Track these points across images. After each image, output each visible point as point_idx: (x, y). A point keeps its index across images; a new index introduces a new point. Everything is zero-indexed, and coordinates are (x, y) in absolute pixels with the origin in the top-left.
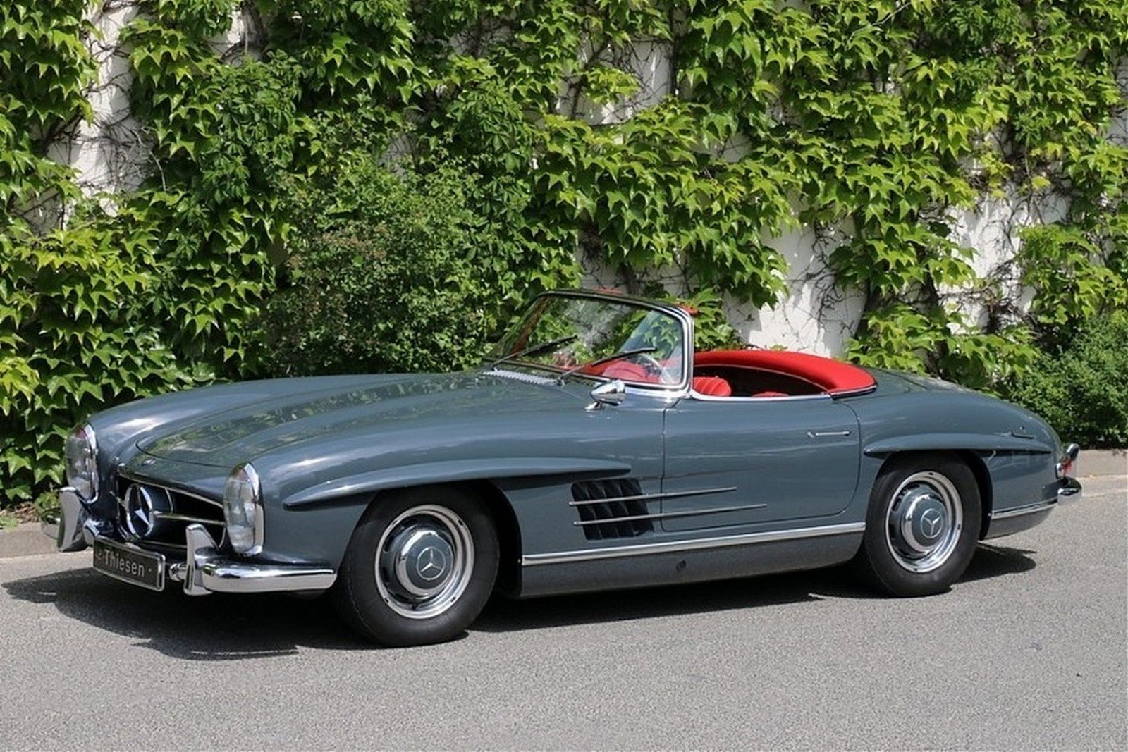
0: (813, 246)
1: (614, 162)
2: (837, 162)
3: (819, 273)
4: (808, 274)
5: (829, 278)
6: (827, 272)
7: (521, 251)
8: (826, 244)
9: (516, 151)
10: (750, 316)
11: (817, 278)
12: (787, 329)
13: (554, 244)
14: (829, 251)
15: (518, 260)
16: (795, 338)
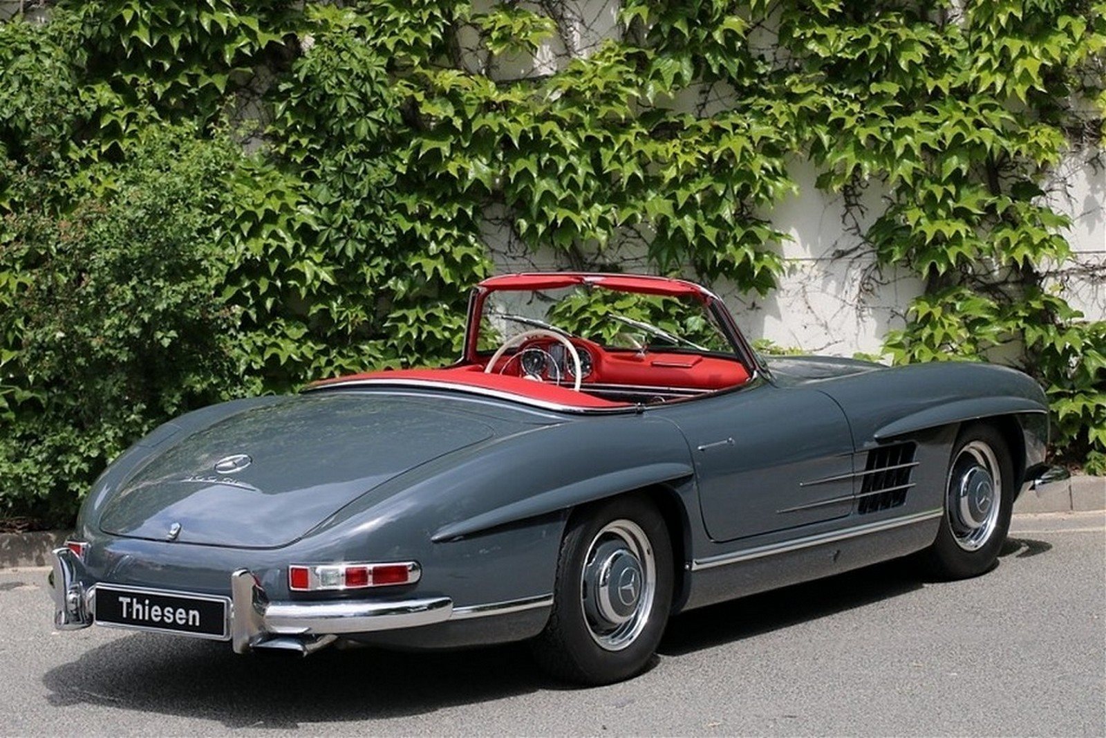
0: (844, 216)
1: (518, 122)
2: (851, 113)
3: (855, 249)
4: (838, 251)
5: (871, 254)
6: (867, 247)
7: (393, 232)
8: (862, 212)
9: (373, 115)
10: (754, 305)
11: (854, 255)
12: (810, 318)
13: (440, 221)
14: (867, 223)
15: (387, 242)
16: (823, 330)
